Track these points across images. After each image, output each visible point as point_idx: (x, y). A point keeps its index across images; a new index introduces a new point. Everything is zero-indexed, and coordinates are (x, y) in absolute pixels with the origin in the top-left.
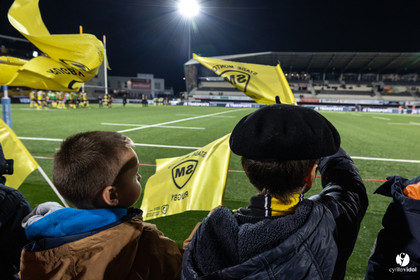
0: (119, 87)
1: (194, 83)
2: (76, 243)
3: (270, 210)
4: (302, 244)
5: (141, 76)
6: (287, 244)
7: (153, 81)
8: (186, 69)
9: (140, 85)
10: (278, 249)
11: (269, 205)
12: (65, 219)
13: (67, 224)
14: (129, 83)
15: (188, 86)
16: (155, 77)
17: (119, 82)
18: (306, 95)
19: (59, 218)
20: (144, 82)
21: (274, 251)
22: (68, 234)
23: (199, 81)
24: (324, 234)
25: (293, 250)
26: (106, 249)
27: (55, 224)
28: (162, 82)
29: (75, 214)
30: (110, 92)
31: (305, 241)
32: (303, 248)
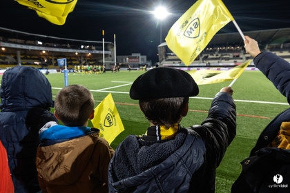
0: (122, 61)
1: (164, 57)
2: (61, 144)
3: (160, 136)
4: (179, 160)
5: (133, 55)
6: (168, 161)
7: (140, 57)
8: (159, 49)
9: (133, 60)
10: (162, 165)
11: (159, 133)
12: (57, 131)
13: (57, 133)
14: (127, 59)
15: (160, 59)
16: (141, 55)
17: (122, 59)
18: (238, 61)
19: (54, 130)
20: (135, 58)
21: (159, 166)
22: (58, 139)
23: (166, 56)
24: (195, 152)
25: (173, 165)
26: (75, 149)
27: (52, 133)
28: (145, 57)
29: (62, 128)
30: (118, 64)
31: (181, 158)
32: (180, 163)
